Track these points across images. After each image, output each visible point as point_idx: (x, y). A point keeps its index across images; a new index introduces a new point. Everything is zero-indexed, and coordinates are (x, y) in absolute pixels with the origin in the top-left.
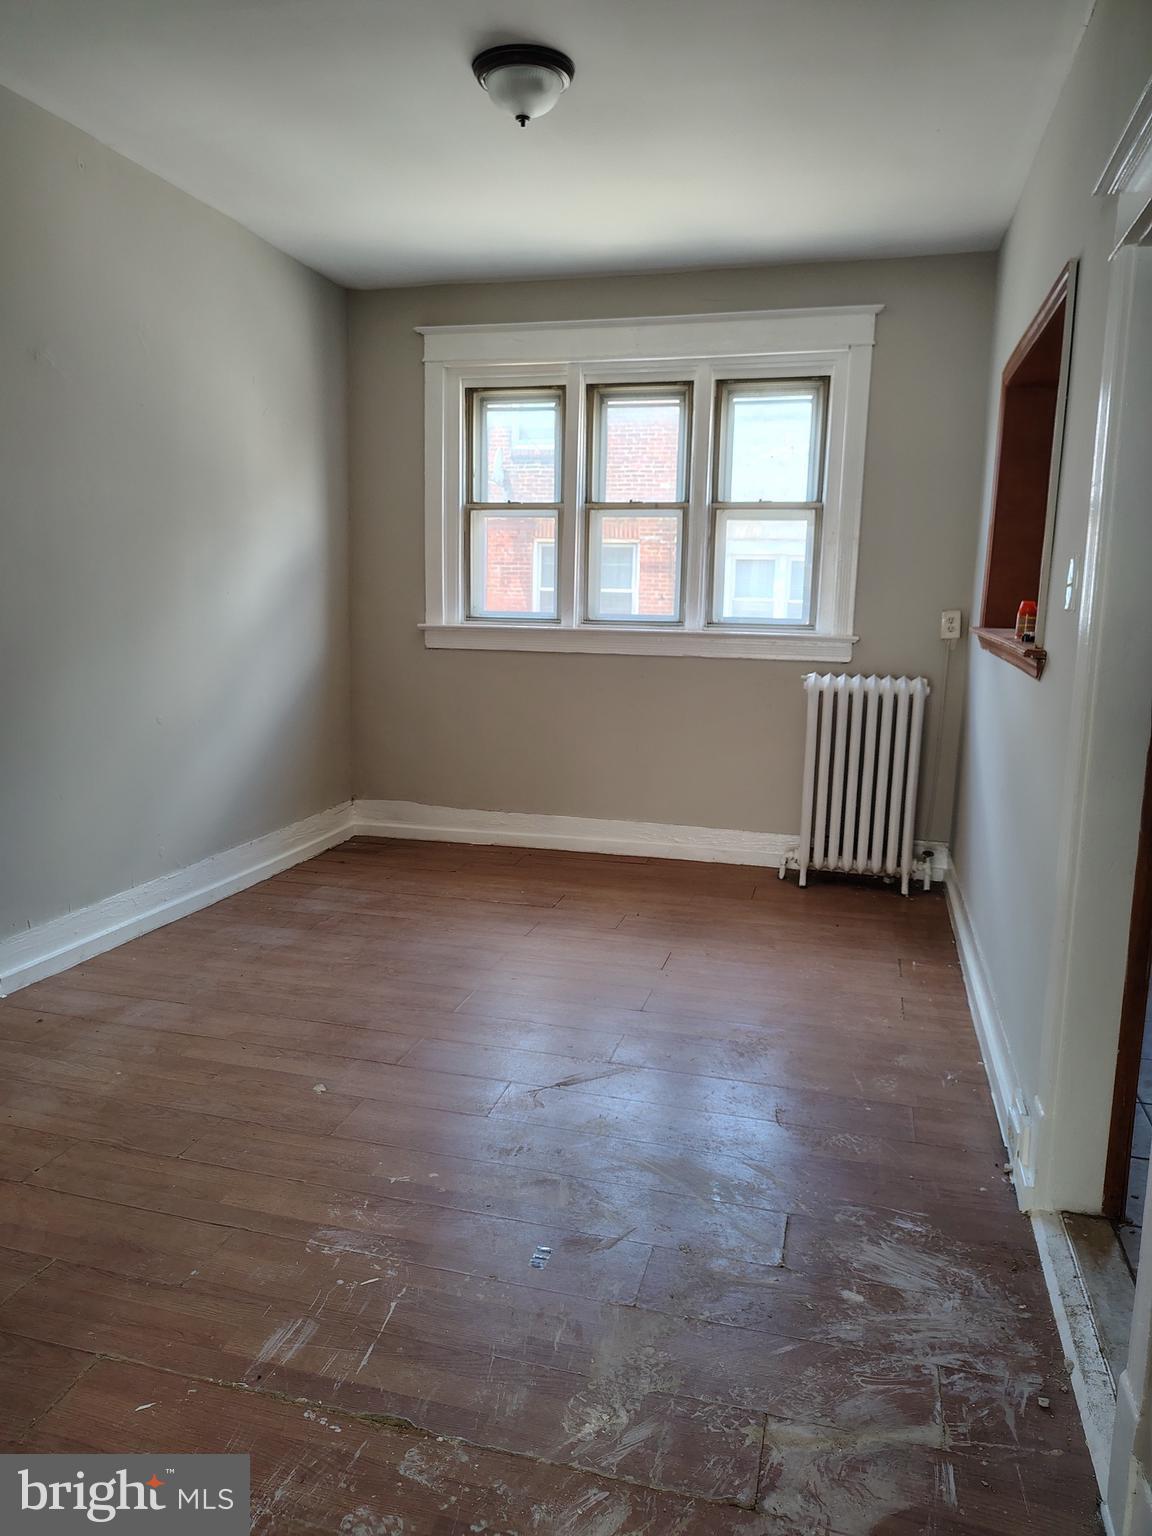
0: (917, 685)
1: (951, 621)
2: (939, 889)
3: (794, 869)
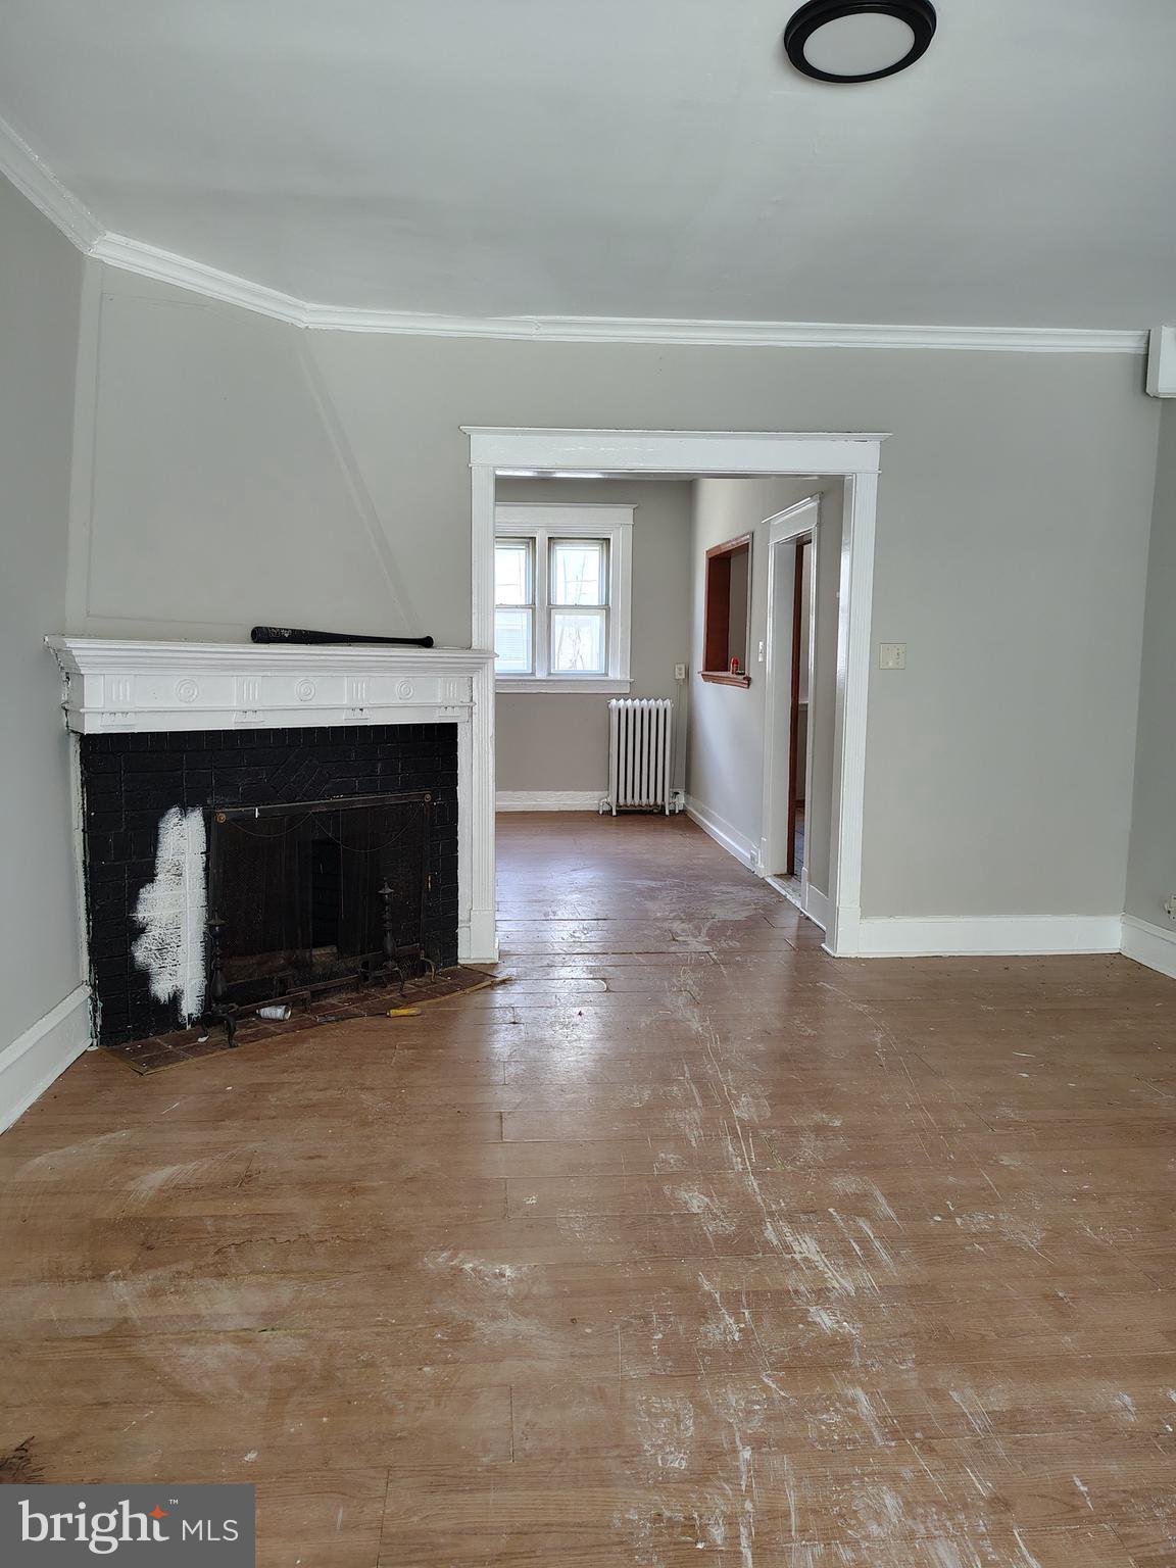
0: (668, 702)
1: (680, 669)
2: (683, 812)
3: (607, 808)
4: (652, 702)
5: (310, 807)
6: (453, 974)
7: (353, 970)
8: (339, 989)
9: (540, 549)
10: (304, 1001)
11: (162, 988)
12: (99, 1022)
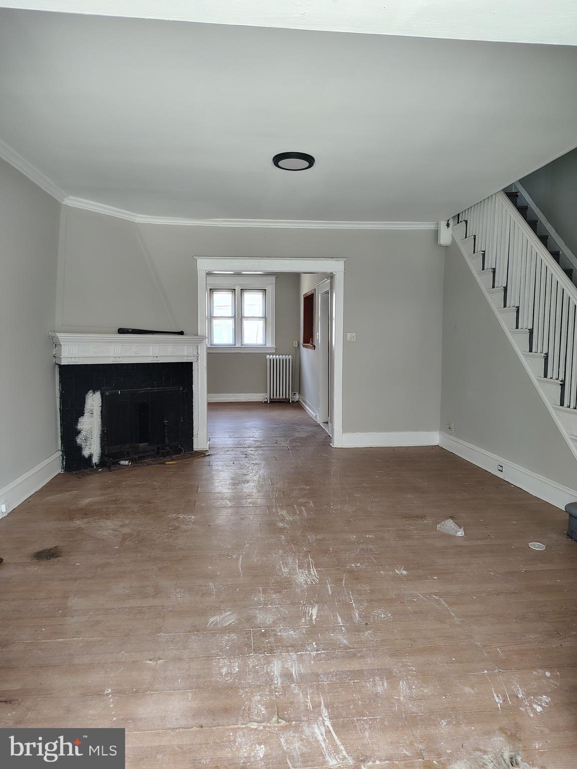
0: (290, 356)
1: (295, 343)
2: (298, 402)
3: (266, 400)
4: (284, 356)
5: (138, 391)
6: (191, 454)
7: (153, 450)
8: (149, 456)
9: (238, 293)
10: (136, 459)
11: (86, 453)
12: (64, 463)
